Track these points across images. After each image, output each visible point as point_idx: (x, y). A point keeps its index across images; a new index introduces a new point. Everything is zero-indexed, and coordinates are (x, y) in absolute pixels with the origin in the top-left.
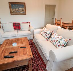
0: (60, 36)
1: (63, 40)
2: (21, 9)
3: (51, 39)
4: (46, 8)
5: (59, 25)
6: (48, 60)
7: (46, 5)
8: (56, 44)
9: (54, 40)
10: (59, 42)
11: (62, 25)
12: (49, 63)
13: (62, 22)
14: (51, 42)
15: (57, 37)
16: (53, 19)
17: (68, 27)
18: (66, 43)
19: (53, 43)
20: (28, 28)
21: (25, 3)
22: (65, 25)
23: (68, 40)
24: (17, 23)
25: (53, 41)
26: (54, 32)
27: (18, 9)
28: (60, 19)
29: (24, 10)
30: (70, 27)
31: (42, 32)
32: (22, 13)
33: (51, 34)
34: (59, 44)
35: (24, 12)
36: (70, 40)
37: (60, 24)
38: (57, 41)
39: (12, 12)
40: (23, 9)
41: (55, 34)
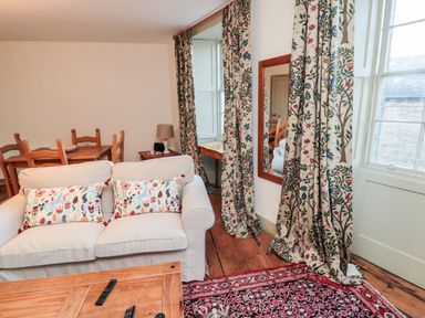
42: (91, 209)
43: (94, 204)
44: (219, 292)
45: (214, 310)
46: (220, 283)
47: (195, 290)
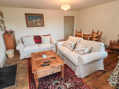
0: (84, 46)
1: (87, 48)
2: (38, 20)
3: (76, 50)
4: (64, 19)
5: (81, 37)
6: (77, 65)
7: (65, 17)
8: (82, 52)
9: (79, 49)
10: (84, 51)
11: (83, 37)
12: (78, 68)
13: (83, 34)
14: (77, 51)
15: (82, 47)
16: (73, 30)
17: (89, 39)
18: (89, 51)
19: (78, 52)
20: (50, 41)
21: (43, 15)
22: (86, 37)
23: (91, 48)
24: (38, 36)
25: (78, 51)
26: (78, 43)
27: (35, 21)
28: (80, 31)
29: (41, 22)
30: (90, 38)
31: (66, 44)
32: (39, 24)
33: (75, 46)
34: (84, 52)
35: (42, 24)
36: (92, 48)
37: (81, 35)
38: (82, 50)
39: (29, 23)
40: (41, 20)
41: (79, 44)
42: (71, 47)
43: (72, 46)
44: (77, 83)
45: (71, 83)
46: (81, 82)
47: (75, 77)
